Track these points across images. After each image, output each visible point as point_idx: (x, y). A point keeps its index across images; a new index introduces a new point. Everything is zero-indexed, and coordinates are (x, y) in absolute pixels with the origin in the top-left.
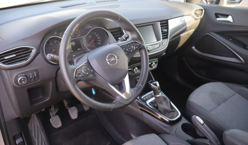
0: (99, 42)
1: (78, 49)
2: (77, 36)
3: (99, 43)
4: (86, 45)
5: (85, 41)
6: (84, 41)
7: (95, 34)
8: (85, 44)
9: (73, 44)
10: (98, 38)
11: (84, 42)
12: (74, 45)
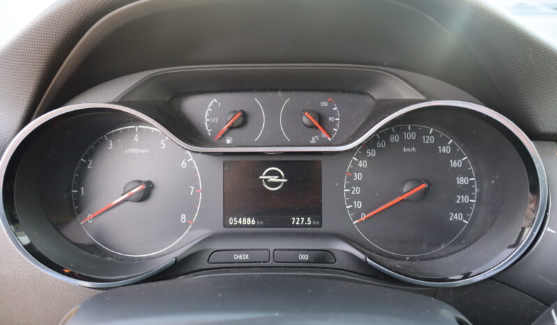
0: (464, 208)
1: (296, 220)
2: (313, 141)
3: (457, 217)
4: (358, 204)
5: (358, 176)
6: (351, 178)
7: (445, 150)
8: (352, 198)
9: (273, 179)
10: (462, 181)
11: (352, 183)
12: (274, 184)
